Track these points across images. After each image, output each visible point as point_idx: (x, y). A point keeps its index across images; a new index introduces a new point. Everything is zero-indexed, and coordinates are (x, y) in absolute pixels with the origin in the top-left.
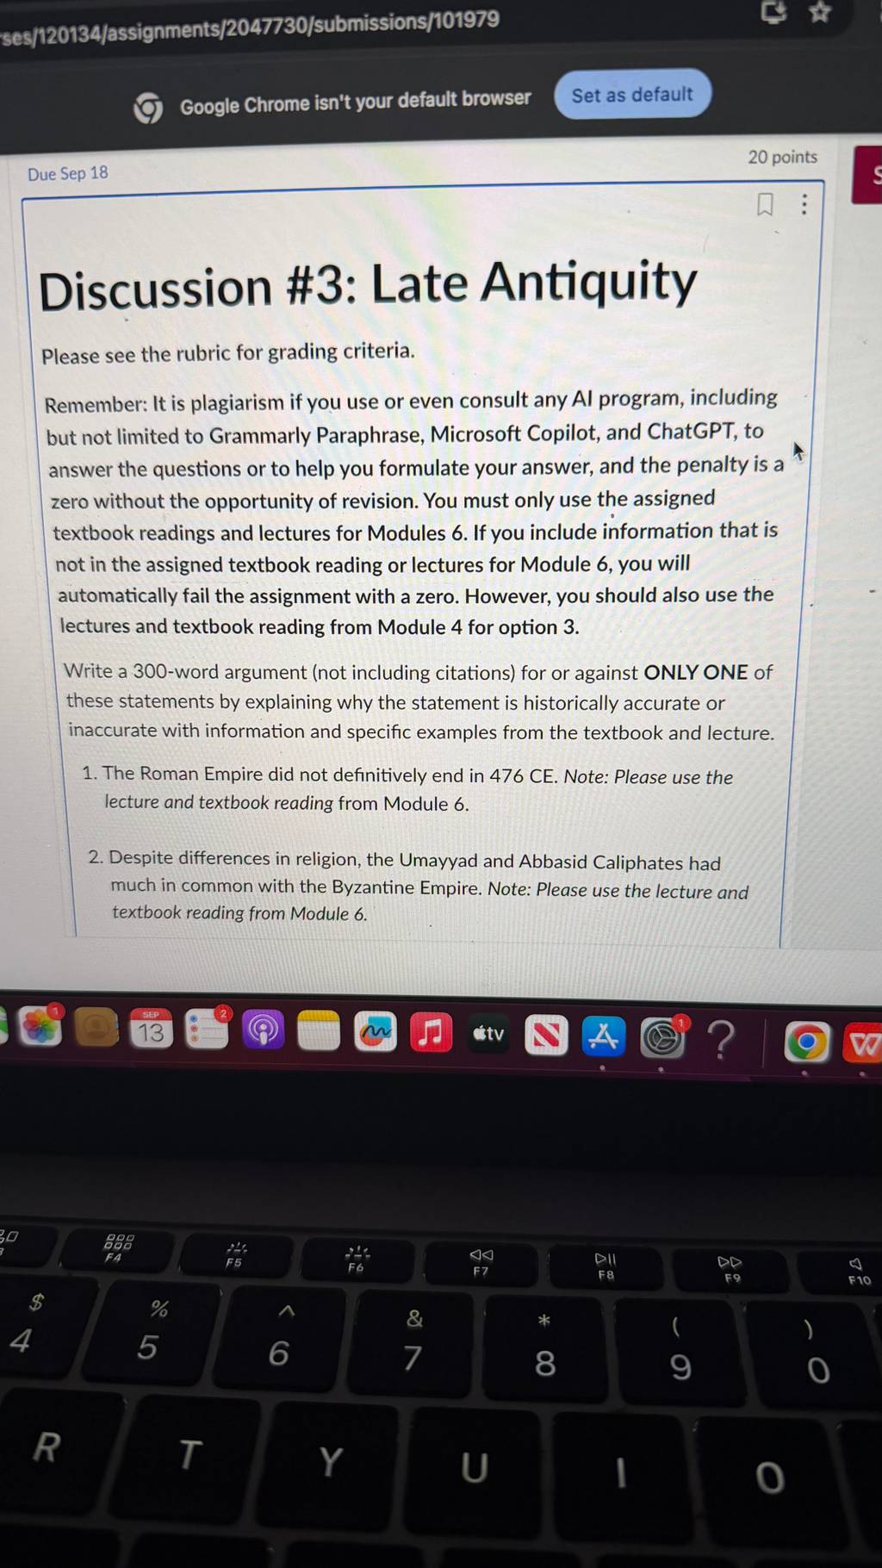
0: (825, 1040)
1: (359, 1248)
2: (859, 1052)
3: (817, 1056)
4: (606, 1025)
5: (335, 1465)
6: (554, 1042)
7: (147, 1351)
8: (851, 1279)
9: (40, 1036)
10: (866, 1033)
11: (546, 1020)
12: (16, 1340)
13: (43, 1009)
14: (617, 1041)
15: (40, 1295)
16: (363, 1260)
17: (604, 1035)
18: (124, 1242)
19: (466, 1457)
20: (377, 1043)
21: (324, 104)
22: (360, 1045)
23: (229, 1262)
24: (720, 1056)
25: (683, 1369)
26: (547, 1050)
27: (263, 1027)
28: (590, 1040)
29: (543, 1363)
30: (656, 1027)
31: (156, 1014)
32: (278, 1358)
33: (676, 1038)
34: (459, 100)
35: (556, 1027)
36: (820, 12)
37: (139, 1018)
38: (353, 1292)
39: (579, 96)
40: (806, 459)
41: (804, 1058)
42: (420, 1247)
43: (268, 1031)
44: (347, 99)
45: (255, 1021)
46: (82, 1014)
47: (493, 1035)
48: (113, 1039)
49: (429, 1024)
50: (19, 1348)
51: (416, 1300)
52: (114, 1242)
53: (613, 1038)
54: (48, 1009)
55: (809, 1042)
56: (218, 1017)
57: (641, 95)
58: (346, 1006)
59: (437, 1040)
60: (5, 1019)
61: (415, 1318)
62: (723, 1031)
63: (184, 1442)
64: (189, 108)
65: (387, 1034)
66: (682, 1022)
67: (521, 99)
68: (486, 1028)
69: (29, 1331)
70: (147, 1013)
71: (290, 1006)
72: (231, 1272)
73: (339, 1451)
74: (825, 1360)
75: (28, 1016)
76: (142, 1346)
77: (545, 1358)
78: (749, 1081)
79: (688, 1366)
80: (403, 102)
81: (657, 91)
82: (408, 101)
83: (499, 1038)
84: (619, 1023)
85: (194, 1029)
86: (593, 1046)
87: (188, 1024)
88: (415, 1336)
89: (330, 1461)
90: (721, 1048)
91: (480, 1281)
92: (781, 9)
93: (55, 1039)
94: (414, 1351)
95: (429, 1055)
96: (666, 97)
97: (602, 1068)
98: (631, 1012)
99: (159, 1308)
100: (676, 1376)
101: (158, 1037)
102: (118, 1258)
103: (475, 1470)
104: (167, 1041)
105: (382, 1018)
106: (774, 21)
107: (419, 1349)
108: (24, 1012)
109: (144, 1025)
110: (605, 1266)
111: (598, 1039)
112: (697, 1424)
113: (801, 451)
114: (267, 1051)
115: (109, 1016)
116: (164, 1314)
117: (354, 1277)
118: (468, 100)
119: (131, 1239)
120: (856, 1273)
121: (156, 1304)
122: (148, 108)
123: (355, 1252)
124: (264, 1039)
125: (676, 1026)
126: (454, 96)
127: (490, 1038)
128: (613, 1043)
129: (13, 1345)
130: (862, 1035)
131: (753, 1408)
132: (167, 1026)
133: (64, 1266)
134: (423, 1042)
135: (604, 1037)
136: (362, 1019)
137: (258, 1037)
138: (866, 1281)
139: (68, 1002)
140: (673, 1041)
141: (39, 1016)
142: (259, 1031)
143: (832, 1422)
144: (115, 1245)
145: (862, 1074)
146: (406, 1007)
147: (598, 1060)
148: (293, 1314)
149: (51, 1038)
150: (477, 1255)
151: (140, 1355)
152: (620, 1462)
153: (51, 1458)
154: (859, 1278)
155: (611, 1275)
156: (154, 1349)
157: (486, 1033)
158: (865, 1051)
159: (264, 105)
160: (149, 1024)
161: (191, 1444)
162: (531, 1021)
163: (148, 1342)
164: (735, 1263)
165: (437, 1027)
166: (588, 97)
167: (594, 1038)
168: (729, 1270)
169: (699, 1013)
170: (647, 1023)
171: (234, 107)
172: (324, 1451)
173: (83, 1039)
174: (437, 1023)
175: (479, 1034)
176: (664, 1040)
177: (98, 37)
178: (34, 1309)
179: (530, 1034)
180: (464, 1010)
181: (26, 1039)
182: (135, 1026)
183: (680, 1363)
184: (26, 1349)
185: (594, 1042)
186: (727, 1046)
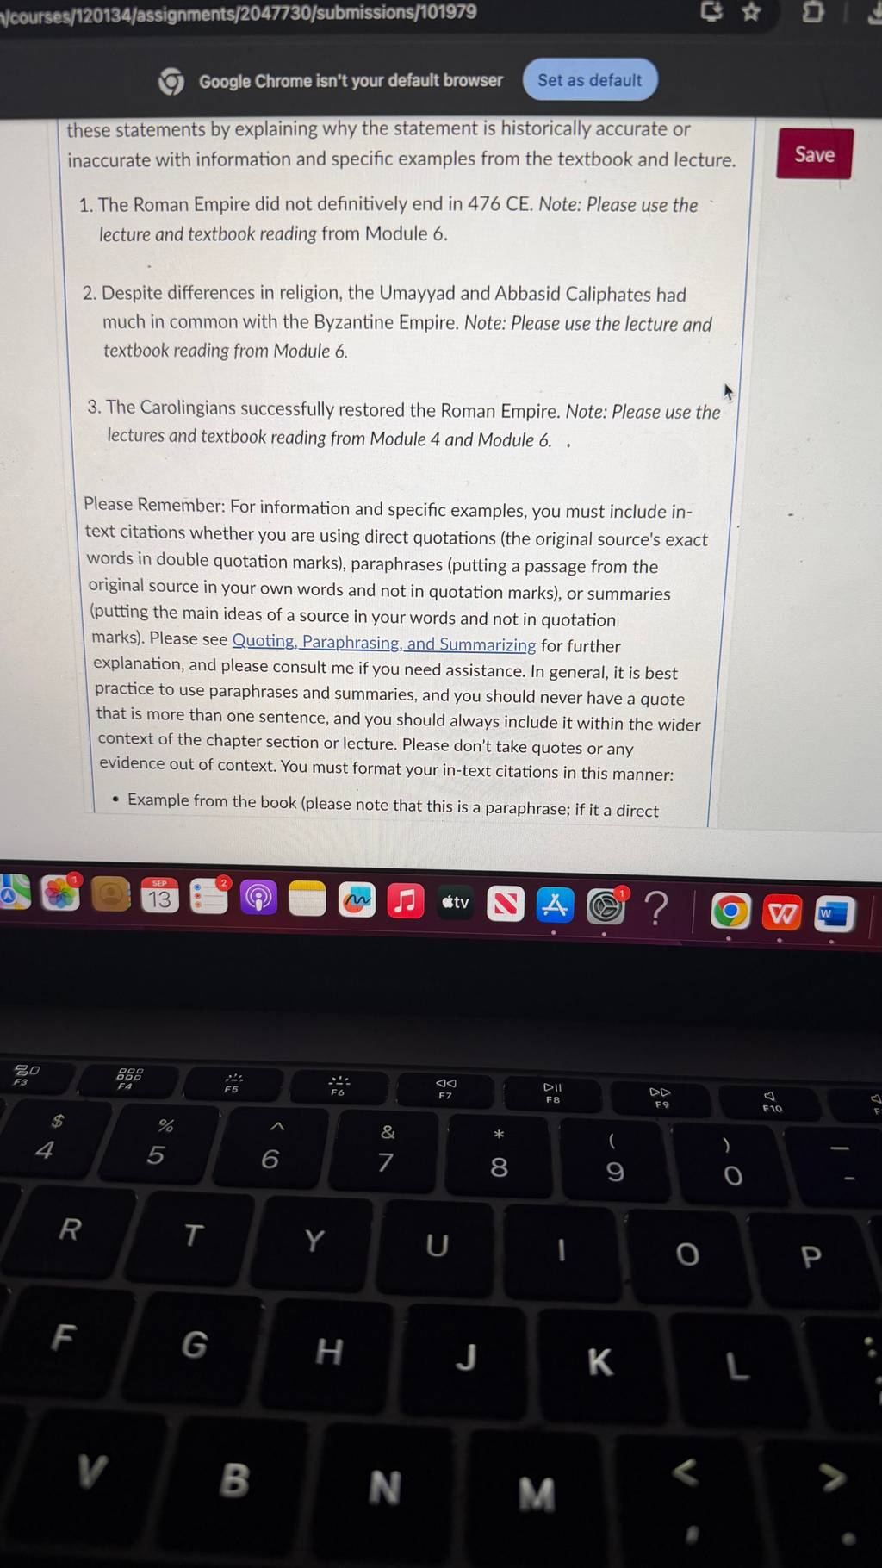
0: (747, 910)
1: (340, 1078)
2: (776, 920)
3: (740, 923)
4: (557, 895)
5: (318, 1244)
6: (512, 910)
7: (155, 1158)
8: (765, 1108)
9: (60, 903)
10: (783, 904)
11: (506, 890)
12: (42, 1149)
13: (64, 877)
14: (566, 909)
15: (60, 1116)
16: (344, 1087)
17: (556, 903)
18: (134, 1075)
19: (430, 1238)
20: (358, 910)
21: (325, 82)
22: (343, 912)
23: (227, 1089)
24: (655, 923)
25: (617, 1173)
26: (506, 917)
27: (259, 895)
28: (544, 909)
29: (497, 1167)
30: (600, 897)
31: (164, 883)
32: (270, 1162)
33: (618, 907)
34: (441, 81)
35: (514, 896)
36: (751, 12)
37: (150, 886)
38: (335, 1112)
39: (544, 81)
40: (735, 399)
41: (728, 925)
42: (393, 1078)
43: (262, 898)
44: (345, 78)
45: (254, 888)
46: (99, 882)
47: (459, 903)
48: (126, 904)
49: (404, 894)
50: (44, 1156)
51: (388, 1118)
52: (125, 1075)
53: (563, 907)
54: (67, 879)
55: (732, 911)
56: (218, 886)
57: (597, 81)
58: (331, 877)
59: (411, 907)
60: (29, 887)
61: (388, 1132)
62: (657, 900)
63: (188, 1226)
64: (207, 82)
65: (367, 902)
66: (623, 892)
67: (494, 81)
68: (454, 898)
69: (52, 1143)
70: (157, 882)
71: (283, 876)
72: (230, 1097)
73: (322, 1233)
74: (740, 1169)
75: (50, 883)
76: (151, 1154)
77: (499, 1163)
78: (680, 944)
79: (622, 1171)
80: (393, 81)
81: (611, 78)
82: (397, 81)
83: (465, 907)
84: (569, 893)
85: (198, 896)
86: (546, 913)
87: (193, 892)
88: (387, 1146)
89: (314, 1241)
90: (656, 916)
91: (444, 1103)
92: (718, 9)
93: (74, 905)
94: (388, 1157)
95: (405, 921)
96: (619, 82)
97: (554, 933)
98: (579, 883)
99: (165, 1125)
100: (611, 1179)
101: (165, 903)
102: (129, 1087)
103: (437, 1247)
104: (174, 907)
105: (364, 888)
106: (712, 19)
107: (391, 1155)
108: (46, 881)
109: (154, 893)
110: (552, 1093)
111: (550, 908)
112: (627, 1216)
113: (731, 392)
114: (261, 917)
115: (123, 884)
116: (170, 1129)
117: (336, 1100)
118: (449, 81)
119: (140, 1071)
120: (769, 1103)
121: (163, 1122)
122: (171, 82)
123: (338, 1081)
124: (259, 906)
125: (618, 896)
126: (437, 77)
127: (457, 906)
128: (563, 911)
129: (38, 1153)
130: (779, 906)
131: (676, 1203)
132: (174, 894)
133: (81, 1094)
134: (398, 910)
135: (555, 906)
136: (345, 889)
137: (254, 904)
138: (778, 1109)
139: (86, 871)
140: (616, 909)
141: (59, 883)
142: (255, 899)
143: (742, 1215)
144: (126, 1077)
145: (780, 940)
146: (383, 878)
147: (551, 926)
148: (283, 1129)
149: (69, 904)
150: (442, 1083)
151: (149, 1161)
152: (561, 1242)
153: (74, 1237)
154: (772, 1106)
155: (557, 1100)
156: (162, 1156)
157: (454, 902)
158: (782, 921)
159: (272, 81)
160: (158, 891)
161: (194, 1227)
162: (493, 891)
163: (156, 1151)
164: (664, 1093)
165: (411, 896)
166: (552, 81)
167: (547, 906)
168: (659, 1098)
169: (639, 884)
170: (592, 893)
171: (246, 82)
172: (309, 1233)
173: (99, 905)
174: (411, 892)
175: (447, 903)
176: (607, 908)
177: (128, 18)
178: (56, 1126)
179: (492, 902)
180: (434, 881)
181: (47, 905)
182: (145, 893)
183: (615, 1169)
184: (50, 1157)
185: (547, 910)
186: (660, 914)
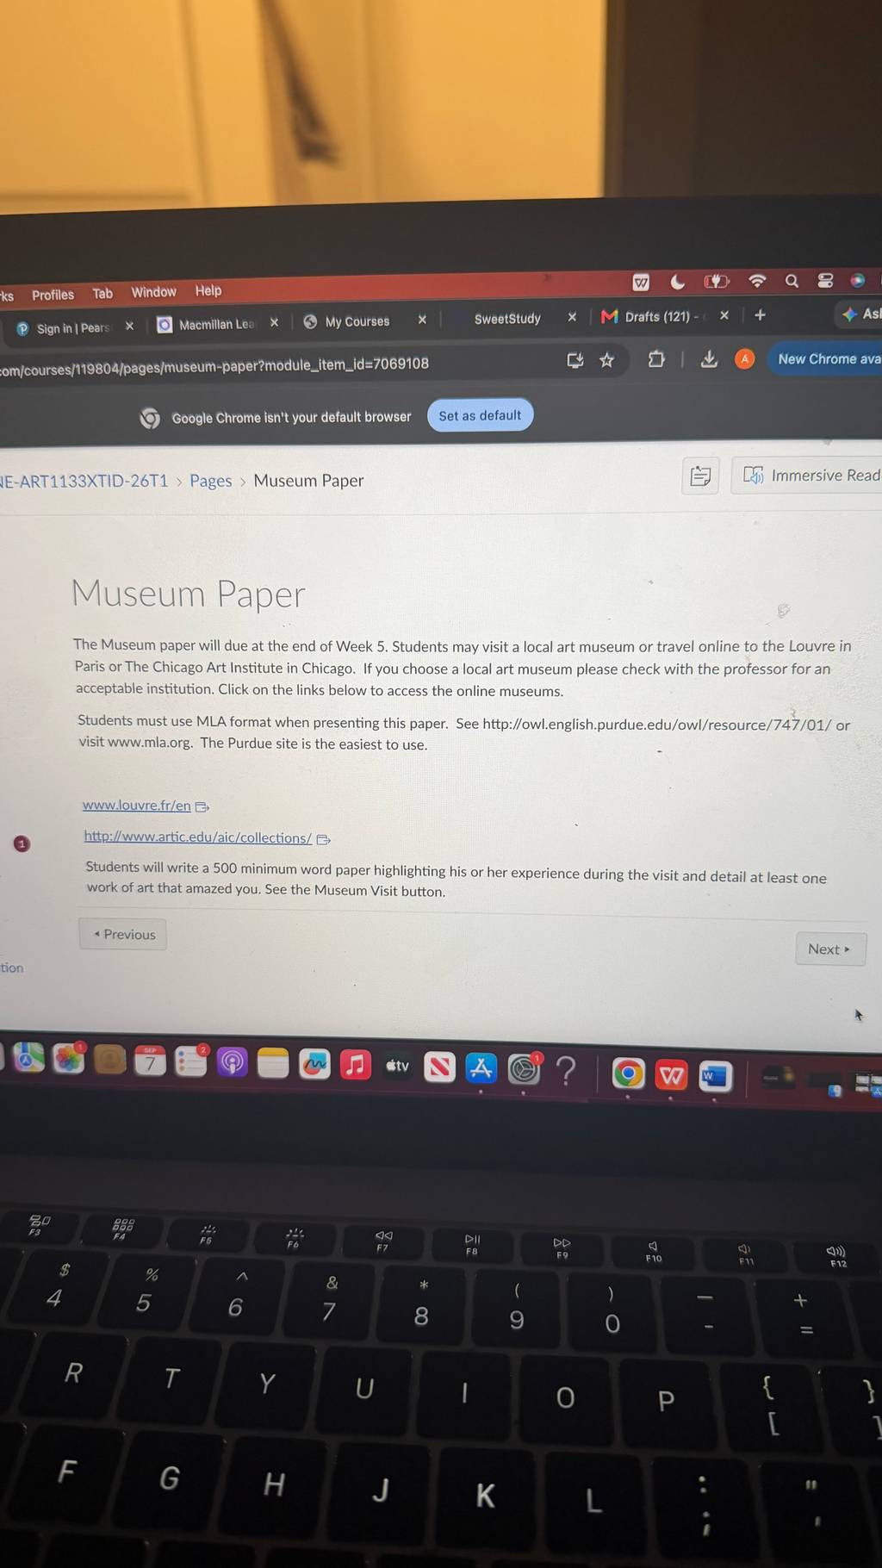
0: (642, 1071)
1: (296, 1230)
2: (667, 1082)
3: (637, 1084)
4: (483, 1060)
5: (270, 1386)
6: (446, 1073)
7: (143, 1306)
8: (648, 1258)
9: (69, 1066)
10: (672, 1067)
11: (439, 1056)
12: (51, 1298)
13: (72, 1045)
14: (491, 1072)
15: (67, 1265)
16: (298, 1239)
17: (482, 1067)
18: (127, 1225)
19: (359, 1381)
20: (316, 1072)
21: (271, 419)
22: (304, 1074)
23: (202, 1240)
24: (566, 1083)
25: (518, 1321)
26: (440, 1078)
27: (232, 1060)
29: (420, 1316)
30: (519, 1061)
31: (154, 1050)
32: (235, 1310)
33: (534, 1069)
34: (363, 418)
35: (447, 1061)
37: (142, 1053)
38: (290, 1263)
39: (444, 416)
41: (628, 1085)
42: (341, 1229)
43: (235, 1063)
44: (286, 416)
45: (226, 1056)
46: (100, 1049)
47: (401, 1067)
48: (121, 1069)
49: (354, 1058)
50: (54, 1303)
52: (120, 1225)
53: (488, 1069)
54: (74, 1046)
55: (629, 1073)
56: (199, 1052)
57: (486, 416)
58: (293, 1045)
59: (360, 1070)
60: (43, 1053)
61: (332, 1282)
62: (567, 1064)
64: (178, 418)
65: (323, 1066)
66: (538, 1057)
67: (404, 417)
68: (396, 1062)
69: (60, 1291)
70: (148, 1049)
71: (252, 1045)
72: (204, 1248)
73: (273, 1376)
74: (619, 1317)
75: (59, 1051)
76: (140, 1302)
77: (422, 1312)
78: (587, 1102)
79: (522, 1319)
80: (325, 418)
81: (497, 414)
82: (328, 418)
83: (405, 1069)
84: (492, 1057)
85: (182, 1061)
87: (177, 1058)
89: (266, 1383)
90: (566, 1077)
91: (382, 1255)
92: (580, 359)
93: (79, 1068)
94: (332, 1305)
95: (354, 1082)
96: (503, 417)
97: (481, 1092)
98: (501, 1050)
99: (152, 1274)
100: (511, 1326)
101: (155, 1067)
102: (123, 1237)
103: (364, 1390)
104: (161, 1070)
105: (320, 1054)
106: (575, 366)
108: (57, 1048)
109: (145, 1058)
110: (472, 1245)
111: (477, 1070)
112: (521, 1360)
114: (235, 1079)
115: (119, 1052)
116: (155, 1279)
117: (291, 1252)
118: (368, 417)
119: (132, 1222)
120: (652, 1253)
121: (150, 1271)
122: (150, 418)
123: (293, 1233)
124: (232, 1069)
125: (533, 1059)
126: (359, 415)
127: (399, 1069)
128: (488, 1073)
130: (668, 1069)
131: (563, 1350)
132: (162, 1059)
133: (84, 1243)
134: (350, 1072)
135: (481, 1069)
137: (228, 1068)
138: (659, 1259)
139: (90, 1041)
140: (532, 1072)
141: (67, 1051)
142: (229, 1064)
143: (615, 1360)
145: (670, 1099)
146: (336, 1046)
147: (480, 1086)
148: (247, 1278)
149: (76, 1067)
150: (381, 1236)
151: (138, 1308)
152: (465, 1386)
154: (654, 1256)
155: (476, 1251)
156: (148, 1304)
157: (396, 1066)
158: (672, 1082)
159: (229, 418)
160: (148, 1057)
162: (429, 1056)
163: (144, 1299)
164: (565, 1243)
165: (361, 1060)
166: (450, 417)
167: (475, 1069)
168: (560, 1248)
169: (550, 1051)
170: (512, 1058)
171: (209, 419)
172: (263, 1376)
173: (100, 1068)
174: (360, 1057)
175: (391, 1066)
176: (525, 1071)
178: (63, 1275)
179: (428, 1066)
180: (379, 1048)
181: (58, 1068)
182: (138, 1058)
183: (517, 1317)
184: (58, 1304)
185: (475, 1072)
186: (570, 1075)
